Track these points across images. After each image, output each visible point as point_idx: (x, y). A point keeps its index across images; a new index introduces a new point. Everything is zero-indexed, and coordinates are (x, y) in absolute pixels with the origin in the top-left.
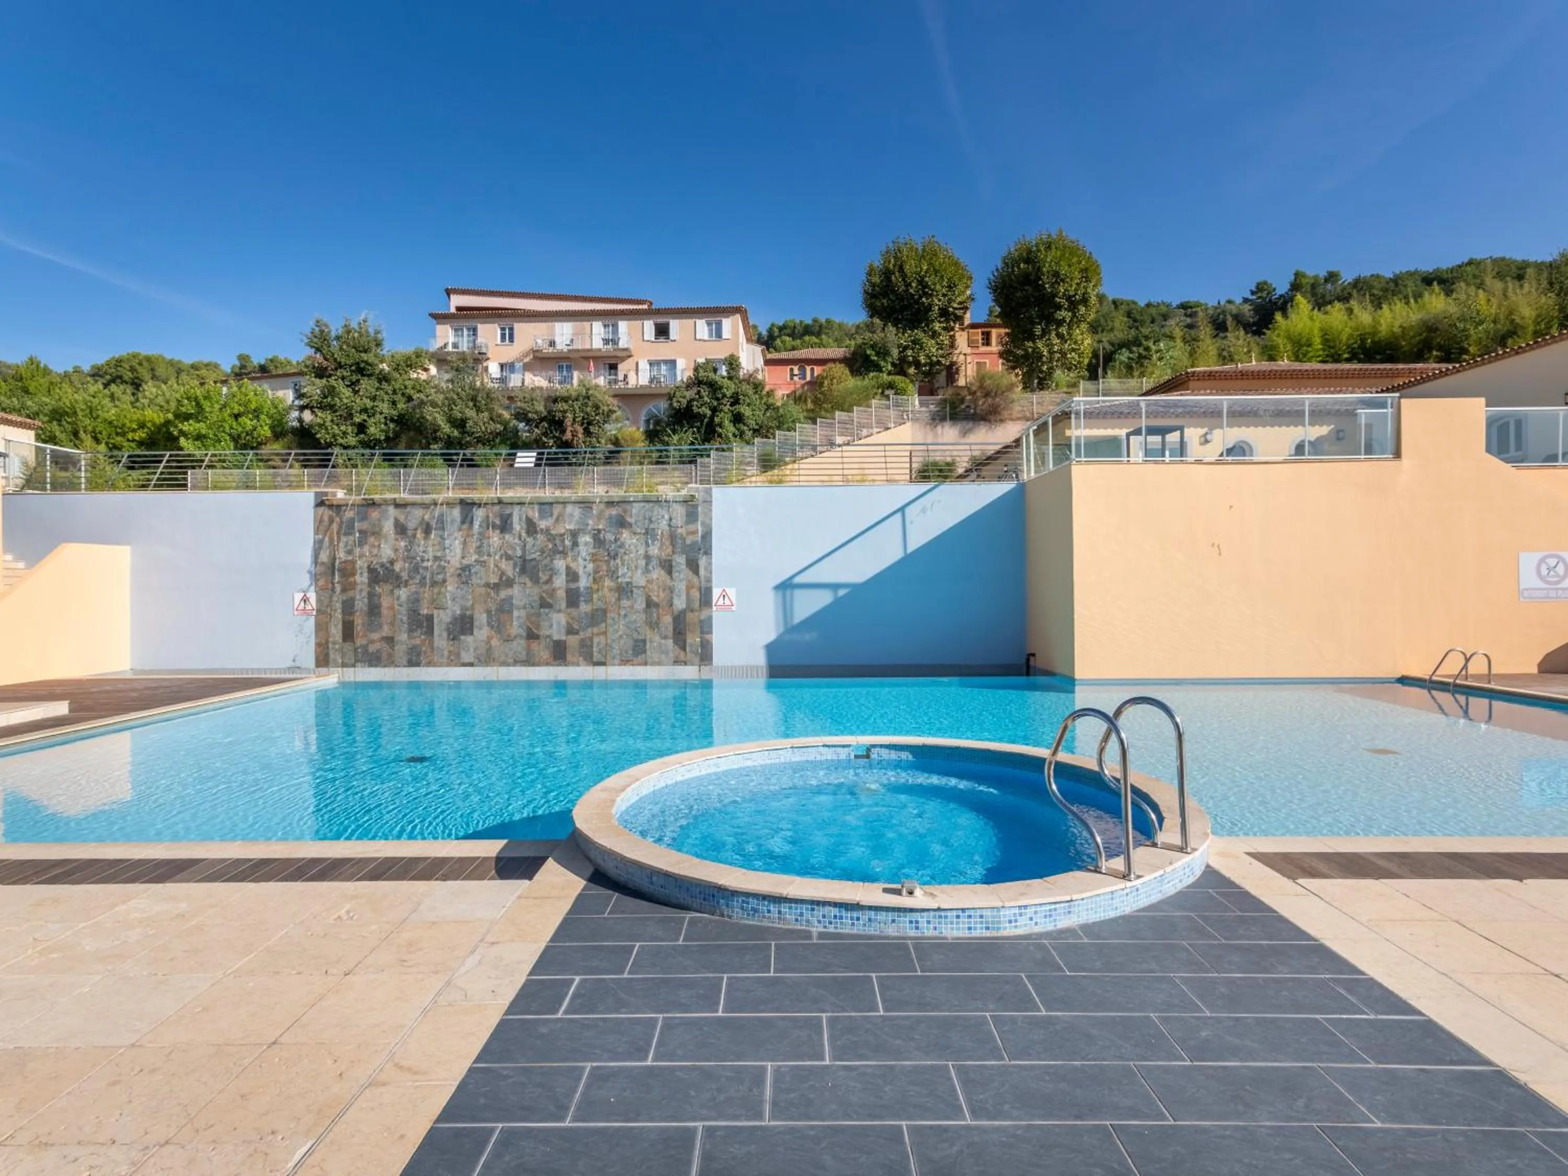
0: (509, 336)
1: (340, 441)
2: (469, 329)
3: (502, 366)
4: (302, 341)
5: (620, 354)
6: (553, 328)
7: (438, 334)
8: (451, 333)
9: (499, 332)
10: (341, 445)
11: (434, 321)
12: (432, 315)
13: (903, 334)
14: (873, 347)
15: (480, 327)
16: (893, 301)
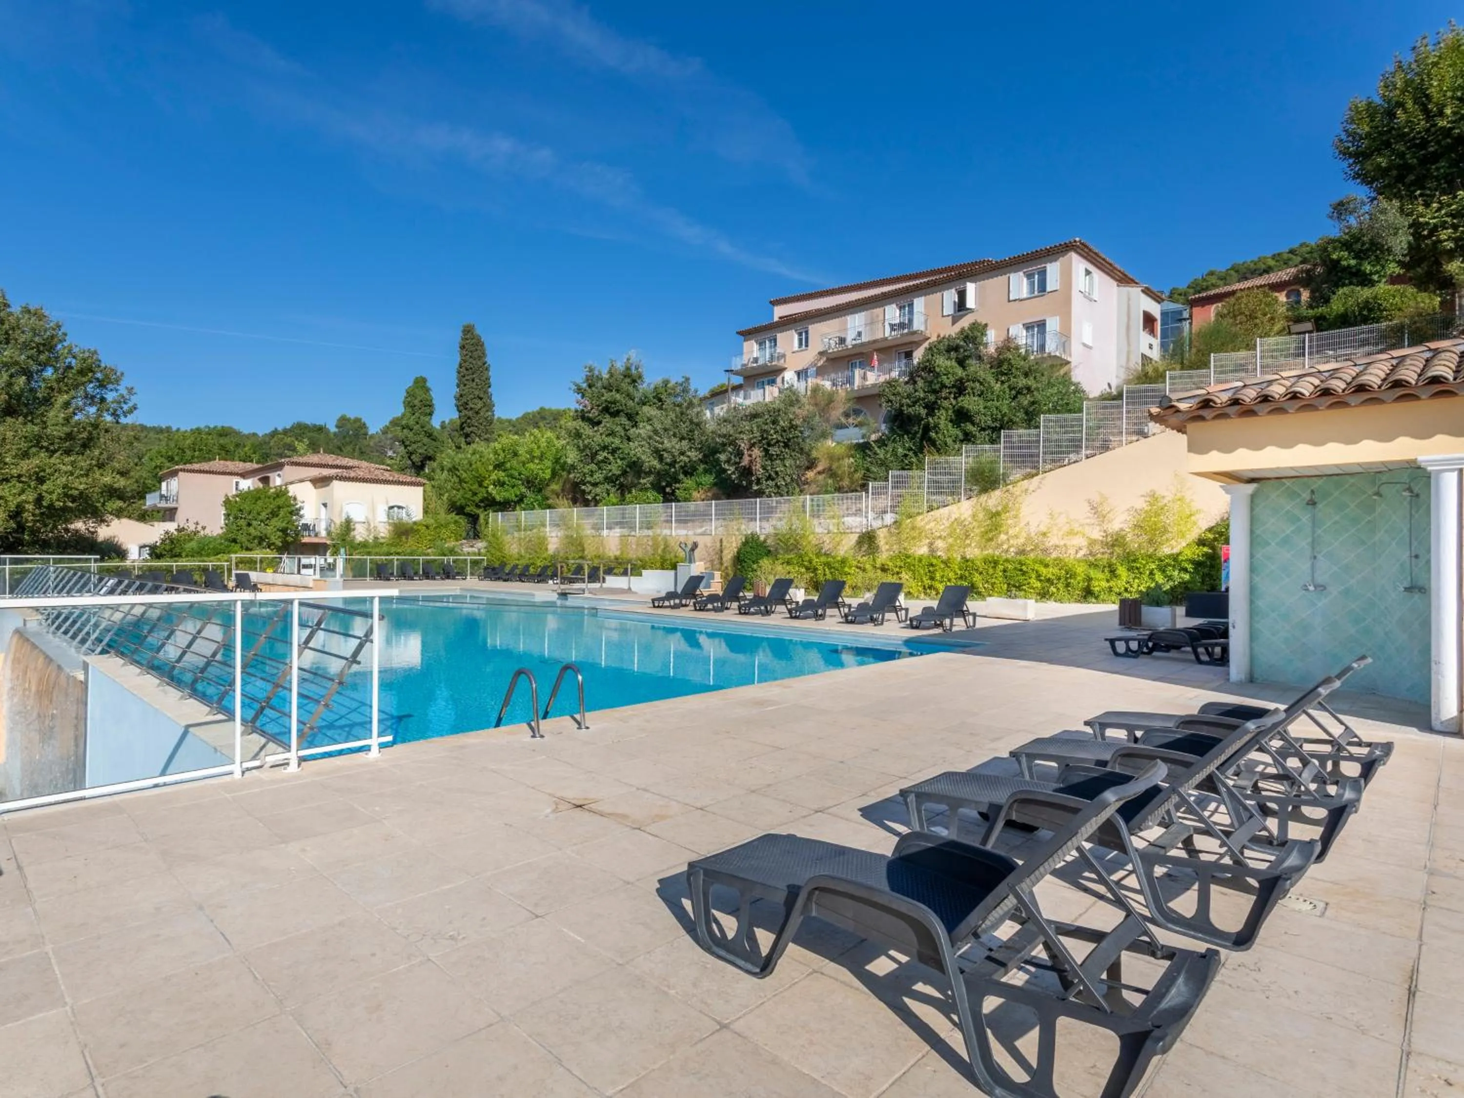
0: (804, 342)
1: (588, 479)
2: (770, 341)
3: (799, 374)
4: (570, 389)
5: (915, 338)
6: (846, 322)
7: (745, 350)
8: (756, 347)
9: (796, 337)
10: (589, 482)
11: (742, 338)
12: (739, 333)
13: (1427, 205)
14: (1346, 245)
15: (779, 336)
16: (1402, 155)
